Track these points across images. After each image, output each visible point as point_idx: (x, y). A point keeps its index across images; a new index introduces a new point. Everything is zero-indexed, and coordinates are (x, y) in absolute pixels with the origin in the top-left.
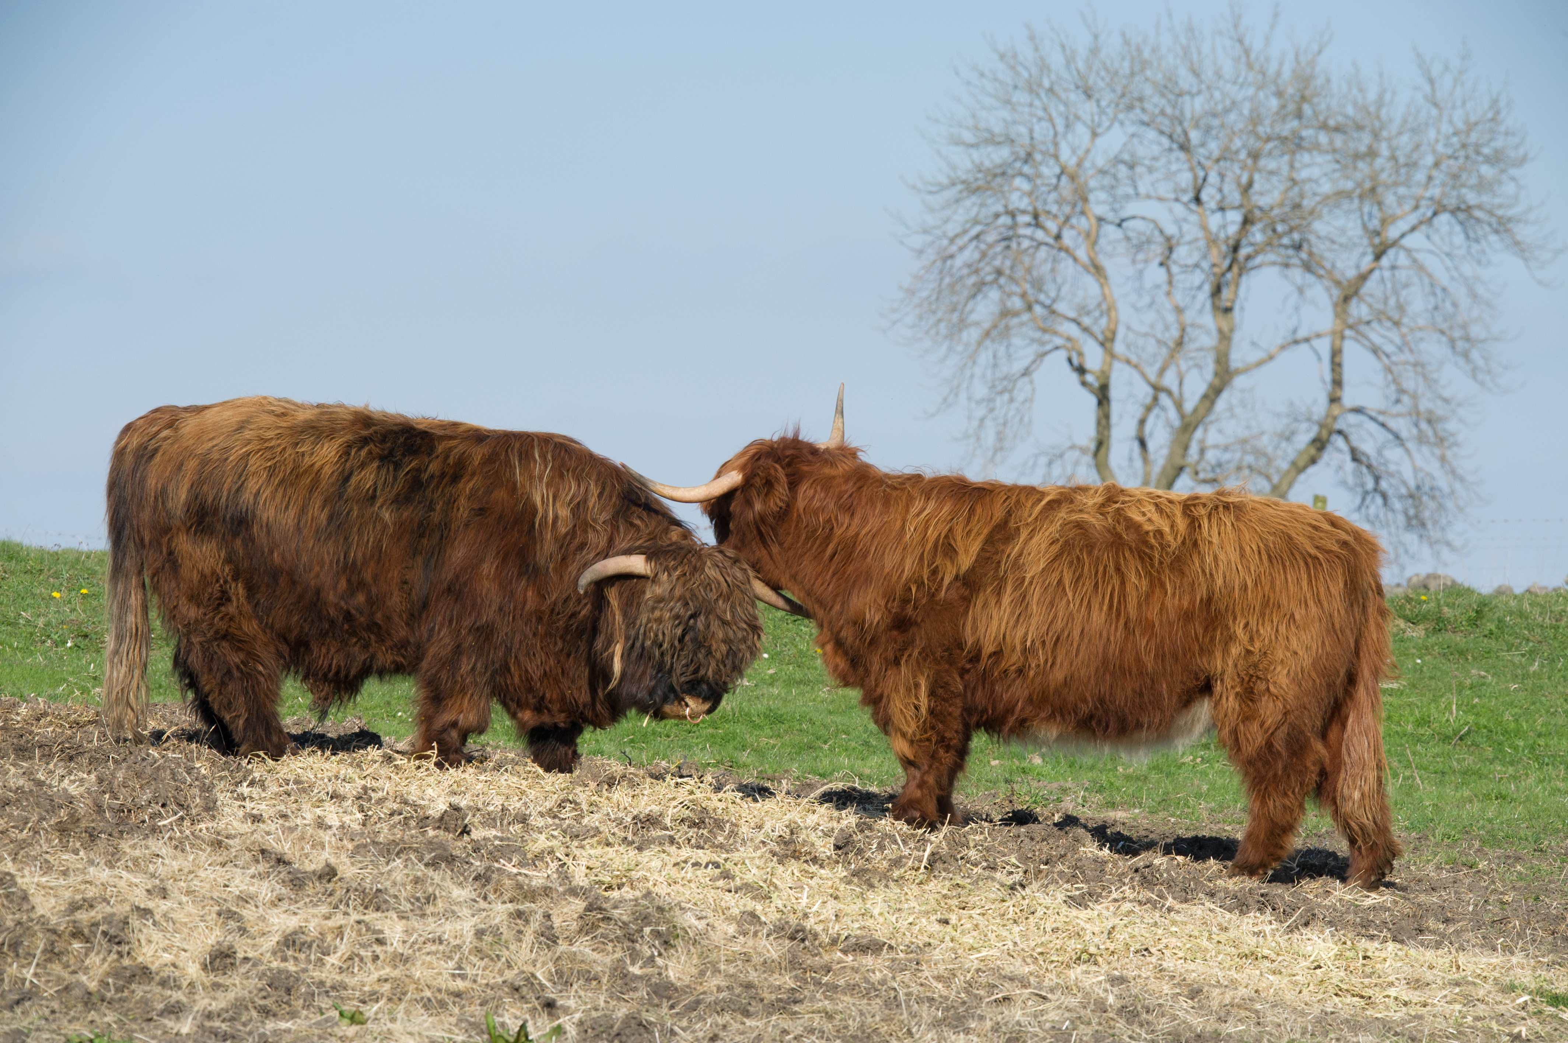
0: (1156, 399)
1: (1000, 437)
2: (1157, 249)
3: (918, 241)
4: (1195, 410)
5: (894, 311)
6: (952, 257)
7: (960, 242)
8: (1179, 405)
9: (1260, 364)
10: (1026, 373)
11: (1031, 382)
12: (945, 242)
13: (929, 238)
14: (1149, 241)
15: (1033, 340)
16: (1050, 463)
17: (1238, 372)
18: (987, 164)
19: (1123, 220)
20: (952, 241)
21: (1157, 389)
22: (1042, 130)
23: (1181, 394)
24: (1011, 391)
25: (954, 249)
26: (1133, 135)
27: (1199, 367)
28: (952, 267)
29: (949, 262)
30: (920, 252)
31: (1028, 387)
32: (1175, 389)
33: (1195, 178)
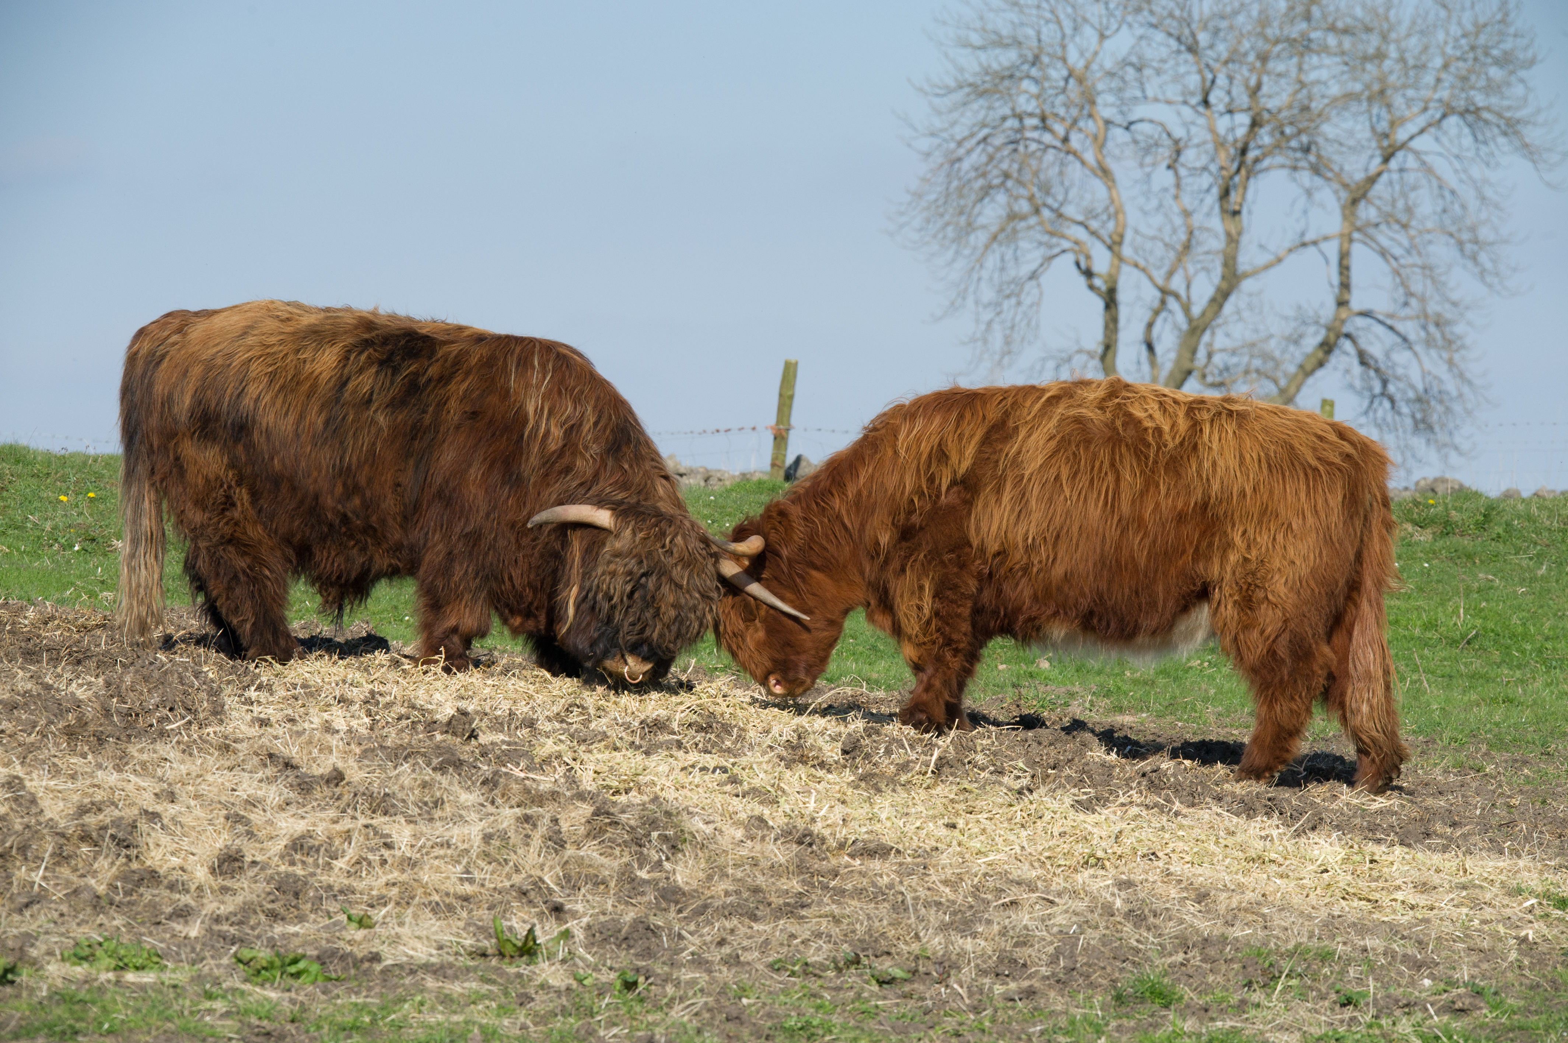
0: (1163, 302)
1: (1008, 341)
2: (1165, 152)
3: (925, 144)
4: (1203, 314)
5: (902, 214)
6: (959, 160)
7: (968, 145)
8: (1186, 309)
9: (1267, 267)
10: (1033, 276)
11: (1039, 285)
12: (953, 145)
13: (936, 141)
14: (1157, 145)
15: (1040, 244)
16: (1058, 367)
17: (1246, 275)
18: (995, 66)
19: (1131, 123)
20: (960, 144)
21: (1165, 292)
22: (1049, 32)
23: (1189, 298)
24: (1018, 295)
25: (961, 151)
26: (1141, 38)
27: (1207, 270)
28: (959, 169)
29: (957, 166)
30: (928, 155)
31: (1035, 291)
32: (1183, 293)
33: (1204, 80)
